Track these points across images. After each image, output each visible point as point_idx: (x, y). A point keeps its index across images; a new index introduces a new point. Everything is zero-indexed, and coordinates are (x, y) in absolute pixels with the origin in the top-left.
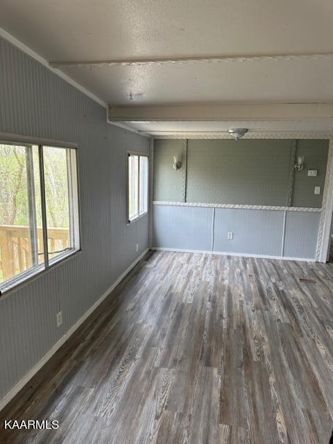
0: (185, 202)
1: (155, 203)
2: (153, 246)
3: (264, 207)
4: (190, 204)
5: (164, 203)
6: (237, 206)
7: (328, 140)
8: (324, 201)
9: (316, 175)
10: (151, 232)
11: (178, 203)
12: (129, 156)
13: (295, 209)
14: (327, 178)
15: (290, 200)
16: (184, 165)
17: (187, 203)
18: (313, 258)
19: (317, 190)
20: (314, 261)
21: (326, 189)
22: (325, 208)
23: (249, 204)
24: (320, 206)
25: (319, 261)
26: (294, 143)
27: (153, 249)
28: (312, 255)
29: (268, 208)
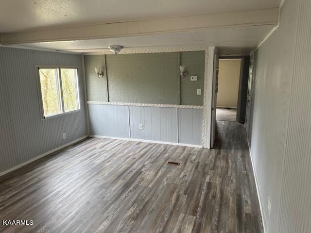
0: (109, 101)
1: (89, 102)
2: (90, 134)
3: (162, 105)
4: (112, 103)
5: (94, 102)
6: (143, 105)
7: (204, 51)
8: (204, 99)
9: (196, 80)
10: (88, 124)
11: (104, 103)
12: (39, 69)
13: (184, 106)
14: (205, 82)
15: (179, 99)
16: (105, 75)
17: (110, 103)
18: (200, 144)
19: (199, 92)
20: (200, 147)
21: (205, 90)
22: (205, 106)
23: (152, 103)
24: (202, 104)
25: (205, 147)
26: (179, 55)
27: (90, 136)
28: (199, 143)
29: (165, 106)
